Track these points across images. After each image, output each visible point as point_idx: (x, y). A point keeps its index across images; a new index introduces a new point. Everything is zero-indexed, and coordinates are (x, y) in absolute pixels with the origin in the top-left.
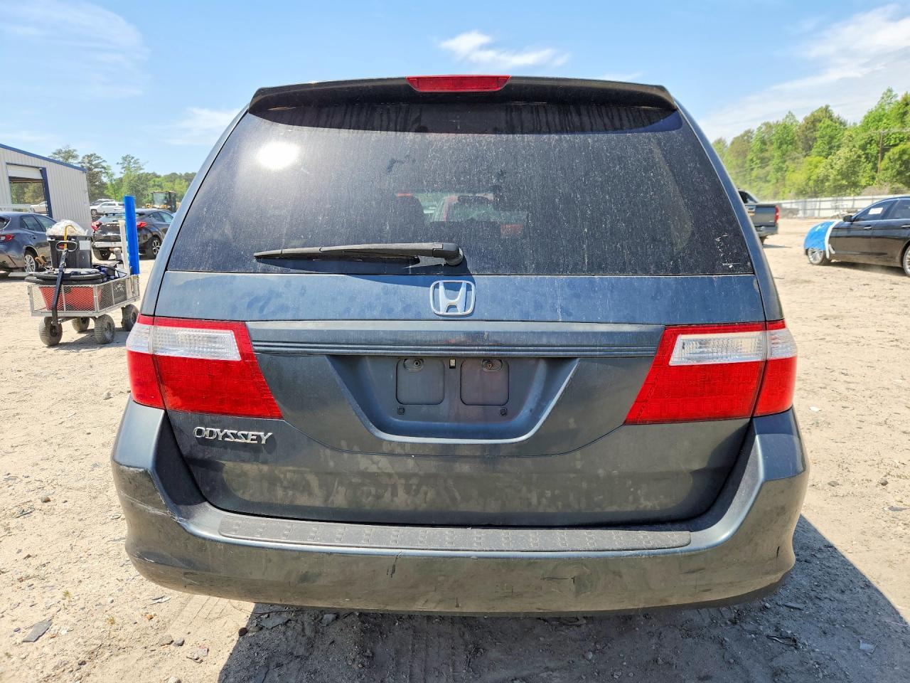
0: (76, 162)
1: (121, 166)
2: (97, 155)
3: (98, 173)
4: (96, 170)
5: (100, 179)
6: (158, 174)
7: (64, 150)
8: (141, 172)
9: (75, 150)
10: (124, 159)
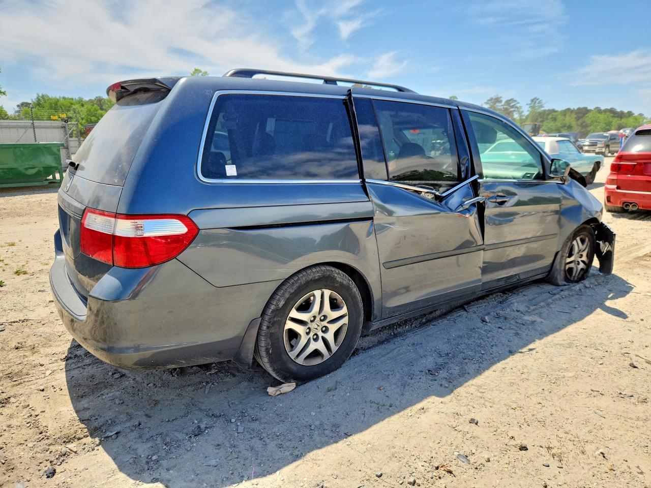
0: (500, 105)
1: (528, 106)
2: (515, 99)
3: (511, 111)
4: (512, 109)
5: (513, 115)
6: (556, 109)
7: (494, 98)
8: (543, 109)
9: (501, 97)
10: (532, 100)
